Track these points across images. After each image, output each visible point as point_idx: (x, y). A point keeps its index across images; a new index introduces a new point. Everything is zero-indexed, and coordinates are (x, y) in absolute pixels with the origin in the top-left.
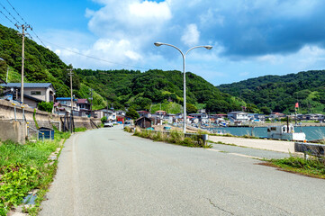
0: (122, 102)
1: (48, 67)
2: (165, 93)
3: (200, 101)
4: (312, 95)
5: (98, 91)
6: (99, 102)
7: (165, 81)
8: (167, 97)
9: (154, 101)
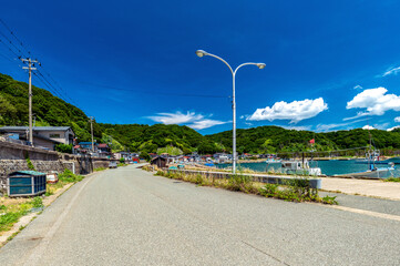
0: (136, 147)
1: (76, 121)
2: (168, 140)
3: (193, 146)
4: (268, 141)
5: (117, 139)
6: (118, 147)
7: (167, 132)
8: (169, 143)
9: (160, 146)
